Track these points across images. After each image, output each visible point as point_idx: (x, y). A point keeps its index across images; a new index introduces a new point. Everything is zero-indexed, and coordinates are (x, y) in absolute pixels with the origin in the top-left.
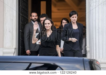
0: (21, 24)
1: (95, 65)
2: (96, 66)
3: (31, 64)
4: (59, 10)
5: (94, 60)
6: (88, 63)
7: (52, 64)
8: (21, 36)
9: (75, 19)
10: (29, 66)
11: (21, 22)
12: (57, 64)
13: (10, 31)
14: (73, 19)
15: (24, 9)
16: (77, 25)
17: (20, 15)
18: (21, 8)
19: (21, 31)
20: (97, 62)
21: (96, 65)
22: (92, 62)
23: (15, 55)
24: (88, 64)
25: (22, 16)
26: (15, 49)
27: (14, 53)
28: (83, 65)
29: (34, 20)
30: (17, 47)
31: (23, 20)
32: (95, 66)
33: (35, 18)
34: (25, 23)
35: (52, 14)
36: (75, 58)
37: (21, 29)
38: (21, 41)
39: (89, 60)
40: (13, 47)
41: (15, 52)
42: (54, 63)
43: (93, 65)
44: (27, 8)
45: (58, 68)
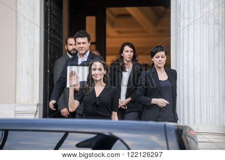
0: (48, 59)
1: (187, 137)
2: (189, 139)
3: (67, 133)
4: (119, 32)
5: (186, 127)
6: (173, 132)
7: (107, 134)
8: (48, 82)
9: (160, 60)
10: (63, 137)
11: (49, 56)
12: (117, 134)
13: (27, 73)
14: (158, 59)
15: (54, 31)
16: (165, 73)
17: (48, 42)
18: (49, 28)
19: (48, 71)
20: (190, 131)
21: (189, 136)
22: (182, 131)
23: (37, 117)
24: (174, 135)
25: (50, 44)
26: (37, 106)
27: (36, 114)
28: (164, 137)
29: (72, 52)
30: (42, 103)
31: (52, 51)
32: (186, 139)
33: (74, 48)
34: (57, 57)
35: (108, 40)
36: (150, 123)
37: (48, 68)
38: (48, 90)
39: (176, 128)
40: (33, 101)
41: (37, 111)
42: (110, 133)
43: (183, 137)
44: (60, 28)
45: (118, 141)
